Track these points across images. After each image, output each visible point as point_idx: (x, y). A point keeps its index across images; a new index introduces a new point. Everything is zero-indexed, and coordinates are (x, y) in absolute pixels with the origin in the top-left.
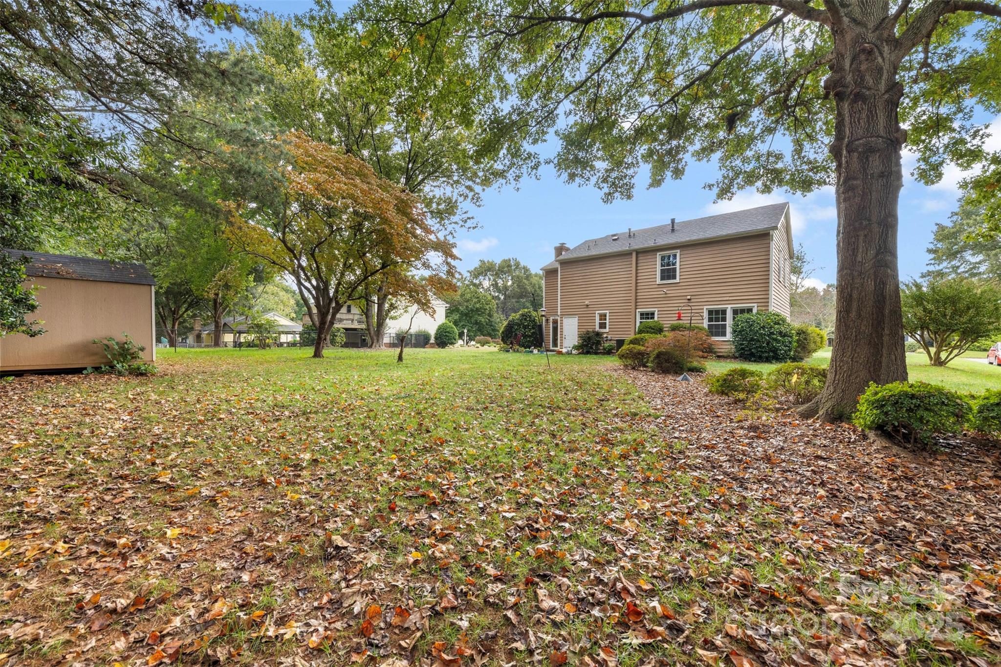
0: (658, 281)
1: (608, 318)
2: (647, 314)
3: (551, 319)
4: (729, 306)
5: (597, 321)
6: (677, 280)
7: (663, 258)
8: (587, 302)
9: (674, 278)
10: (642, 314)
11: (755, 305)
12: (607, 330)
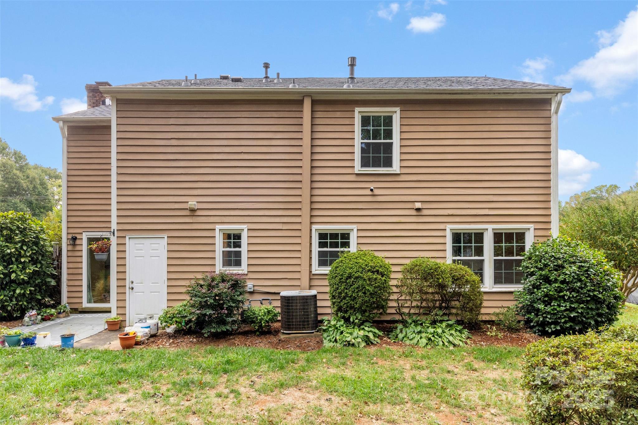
0: (358, 168)
1: (244, 241)
2: (334, 236)
3: (85, 237)
4: (490, 227)
5: (219, 247)
6: (396, 168)
7: (365, 121)
8: (192, 203)
9: (388, 163)
10: (322, 236)
11: (531, 226)
12: (243, 269)
